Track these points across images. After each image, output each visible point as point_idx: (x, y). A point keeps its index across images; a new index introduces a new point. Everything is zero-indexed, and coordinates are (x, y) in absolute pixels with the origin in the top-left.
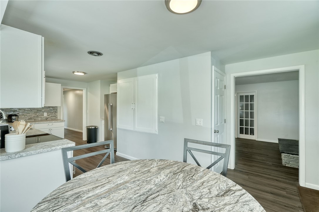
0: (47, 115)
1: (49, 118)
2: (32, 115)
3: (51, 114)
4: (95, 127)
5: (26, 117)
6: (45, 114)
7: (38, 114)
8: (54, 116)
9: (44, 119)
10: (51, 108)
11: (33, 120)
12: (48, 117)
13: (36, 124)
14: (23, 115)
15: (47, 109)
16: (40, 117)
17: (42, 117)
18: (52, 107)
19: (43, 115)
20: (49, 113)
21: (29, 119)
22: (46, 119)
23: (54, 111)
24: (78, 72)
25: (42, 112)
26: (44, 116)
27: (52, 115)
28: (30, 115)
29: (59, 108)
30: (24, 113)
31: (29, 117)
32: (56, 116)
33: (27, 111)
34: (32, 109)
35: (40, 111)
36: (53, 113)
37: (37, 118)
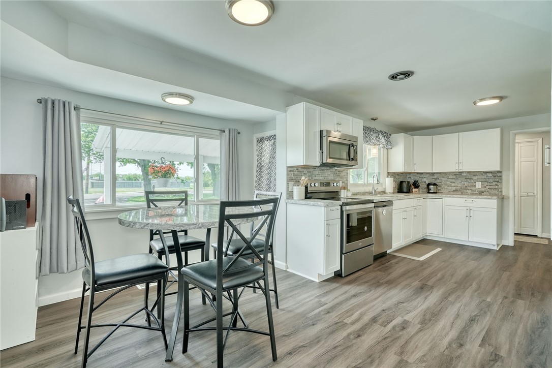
0: (482, 187)
1: (485, 191)
2: (459, 185)
3: (489, 184)
5: (449, 188)
6: (479, 185)
7: (466, 184)
8: (496, 189)
9: (477, 192)
10: (490, 175)
11: (460, 192)
12: (483, 189)
14: (446, 185)
15: (481, 176)
16: (471, 188)
17: (473, 189)
18: (491, 172)
19: (475, 186)
20: (486, 184)
22: (481, 193)
23: (495, 180)
24: (481, 100)
25: (473, 181)
26: (477, 187)
27: (490, 187)
28: (456, 185)
29: (504, 175)
30: (448, 183)
31: (454, 188)
32: (499, 190)
33: (452, 179)
34: (457, 176)
35: (470, 179)
36: (492, 183)
37: (465, 191)
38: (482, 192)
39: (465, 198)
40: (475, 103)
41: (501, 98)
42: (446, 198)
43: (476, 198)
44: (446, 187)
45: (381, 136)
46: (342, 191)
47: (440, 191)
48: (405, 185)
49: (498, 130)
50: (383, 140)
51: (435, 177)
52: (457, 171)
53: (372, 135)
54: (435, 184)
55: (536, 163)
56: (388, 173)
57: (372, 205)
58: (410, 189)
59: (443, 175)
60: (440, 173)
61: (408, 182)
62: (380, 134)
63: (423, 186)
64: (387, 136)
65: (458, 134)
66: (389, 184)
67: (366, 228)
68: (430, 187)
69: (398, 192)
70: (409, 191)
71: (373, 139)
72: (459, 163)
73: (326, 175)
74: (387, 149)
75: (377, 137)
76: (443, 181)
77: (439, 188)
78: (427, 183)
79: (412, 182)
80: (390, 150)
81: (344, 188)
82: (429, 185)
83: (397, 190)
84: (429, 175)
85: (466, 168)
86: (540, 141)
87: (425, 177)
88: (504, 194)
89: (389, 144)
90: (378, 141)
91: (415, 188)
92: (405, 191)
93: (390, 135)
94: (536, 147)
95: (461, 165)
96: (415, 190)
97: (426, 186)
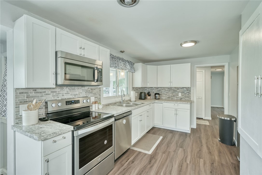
0: (181, 96)
2: (170, 95)
3: (185, 94)
4: (231, 119)
5: (166, 96)
6: (180, 95)
7: (174, 94)
8: (188, 97)
9: (179, 99)
11: (171, 99)
12: (182, 97)
13: (165, 102)
14: (164, 94)
15: (181, 89)
17: (177, 97)
18: (186, 88)
19: (178, 95)
20: (183, 94)
21: (168, 98)
22: (181, 100)
23: (188, 92)
26: (179, 96)
27: (185, 96)
29: (192, 89)
30: (165, 93)
31: (168, 96)
32: (189, 97)
33: (167, 91)
34: (170, 89)
35: (176, 91)
36: (186, 93)
37: (173, 98)
38: (182, 98)
39: (174, 103)
40: (181, 45)
41: (196, 42)
42: (165, 103)
43: (180, 103)
44: (164, 95)
45: (127, 64)
46: (94, 105)
47: (161, 98)
48: (143, 95)
49: (190, 64)
50: (128, 67)
51: (159, 90)
52: (170, 87)
53: (120, 63)
54: (158, 94)
55: (202, 82)
56: (133, 88)
57: (113, 119)
58: (145, 97)
59: (163, 89)
60: (161, 87)
61: (145, 93)
62: (127, 63)
63: (153, 95)
64: (132, 64)
65: (170, 65)
66: (133, 95)
67: (106, 142)
68: (156, 95)
69: (139, 99)
70: (145, 98)
71: (121, 65)
72: (171, 82)
73: (77, 93)
74: (132, 72)
75: (124, 64)
76: (163, 92)
77: (161, 96)
78: (155, 93)
79: (146, 92)
80: (134, 73)
81: (95, 103)
82: (156, 94)
83: (138, 98)
84: (155, 88)
85: (174, 85)
86: (204, 71)
87: (154, 90)
88: (191, 100)
89: (133, 70)
90: (125, 67)
91: (148, 96)
92: (143, 98)
93: (134, 64)
94: (202, 74)
95: (171, 83)
96: (148, 97)
97: (154, 95)
